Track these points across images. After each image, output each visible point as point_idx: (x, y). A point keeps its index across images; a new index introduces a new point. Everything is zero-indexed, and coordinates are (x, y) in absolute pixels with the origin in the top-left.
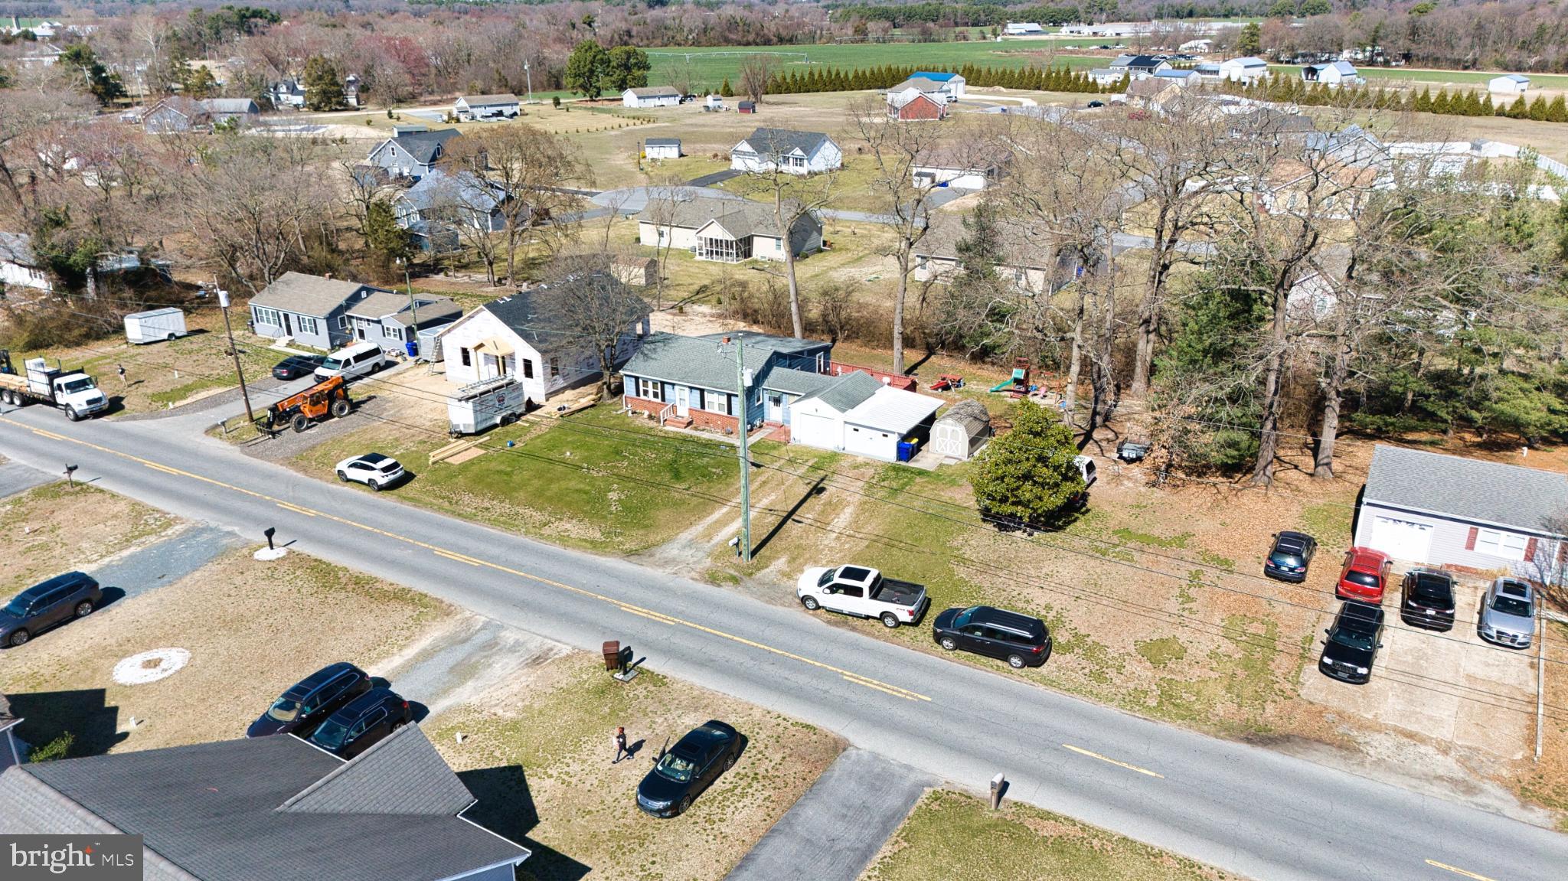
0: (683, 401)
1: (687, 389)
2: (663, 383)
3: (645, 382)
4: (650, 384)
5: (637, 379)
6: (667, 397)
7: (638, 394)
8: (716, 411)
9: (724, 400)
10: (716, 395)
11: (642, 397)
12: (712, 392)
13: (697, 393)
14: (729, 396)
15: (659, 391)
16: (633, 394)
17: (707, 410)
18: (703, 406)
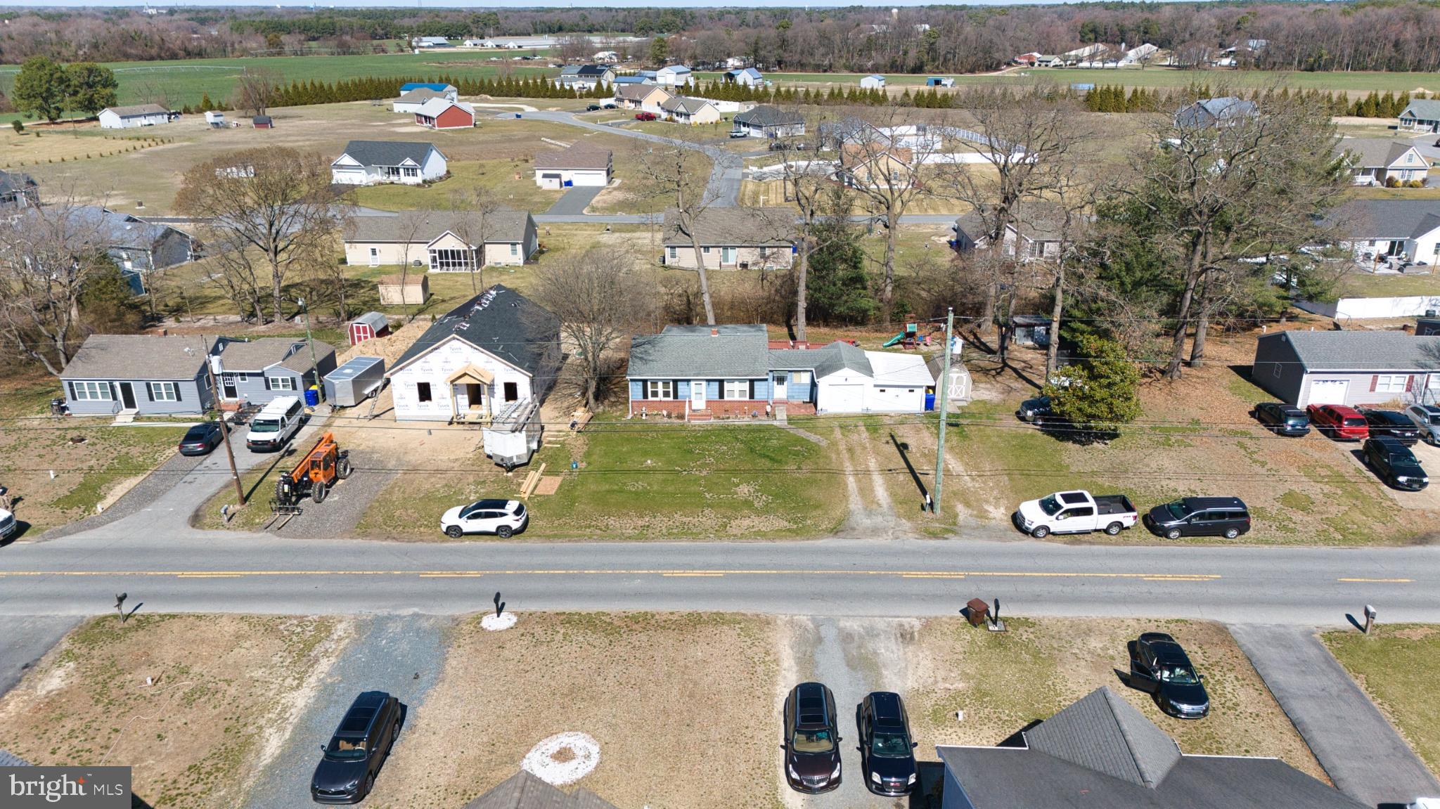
0: (698, 396)
1: (704, 383)
2: (675, 382)
3: (654, 383)
4: (660, 384)
5: (645, 382)
6: (680, 393)
7: (645, 396)
8: (737, 397)
9: (746, 386)
10: (736, 383)
11: (650, 398)
12: (732, 381)
13: (716, 386)
14: (752, 382)
15: (671, 390)
16: (640, 397)
17: (726, 398)
18: (721, 395)
